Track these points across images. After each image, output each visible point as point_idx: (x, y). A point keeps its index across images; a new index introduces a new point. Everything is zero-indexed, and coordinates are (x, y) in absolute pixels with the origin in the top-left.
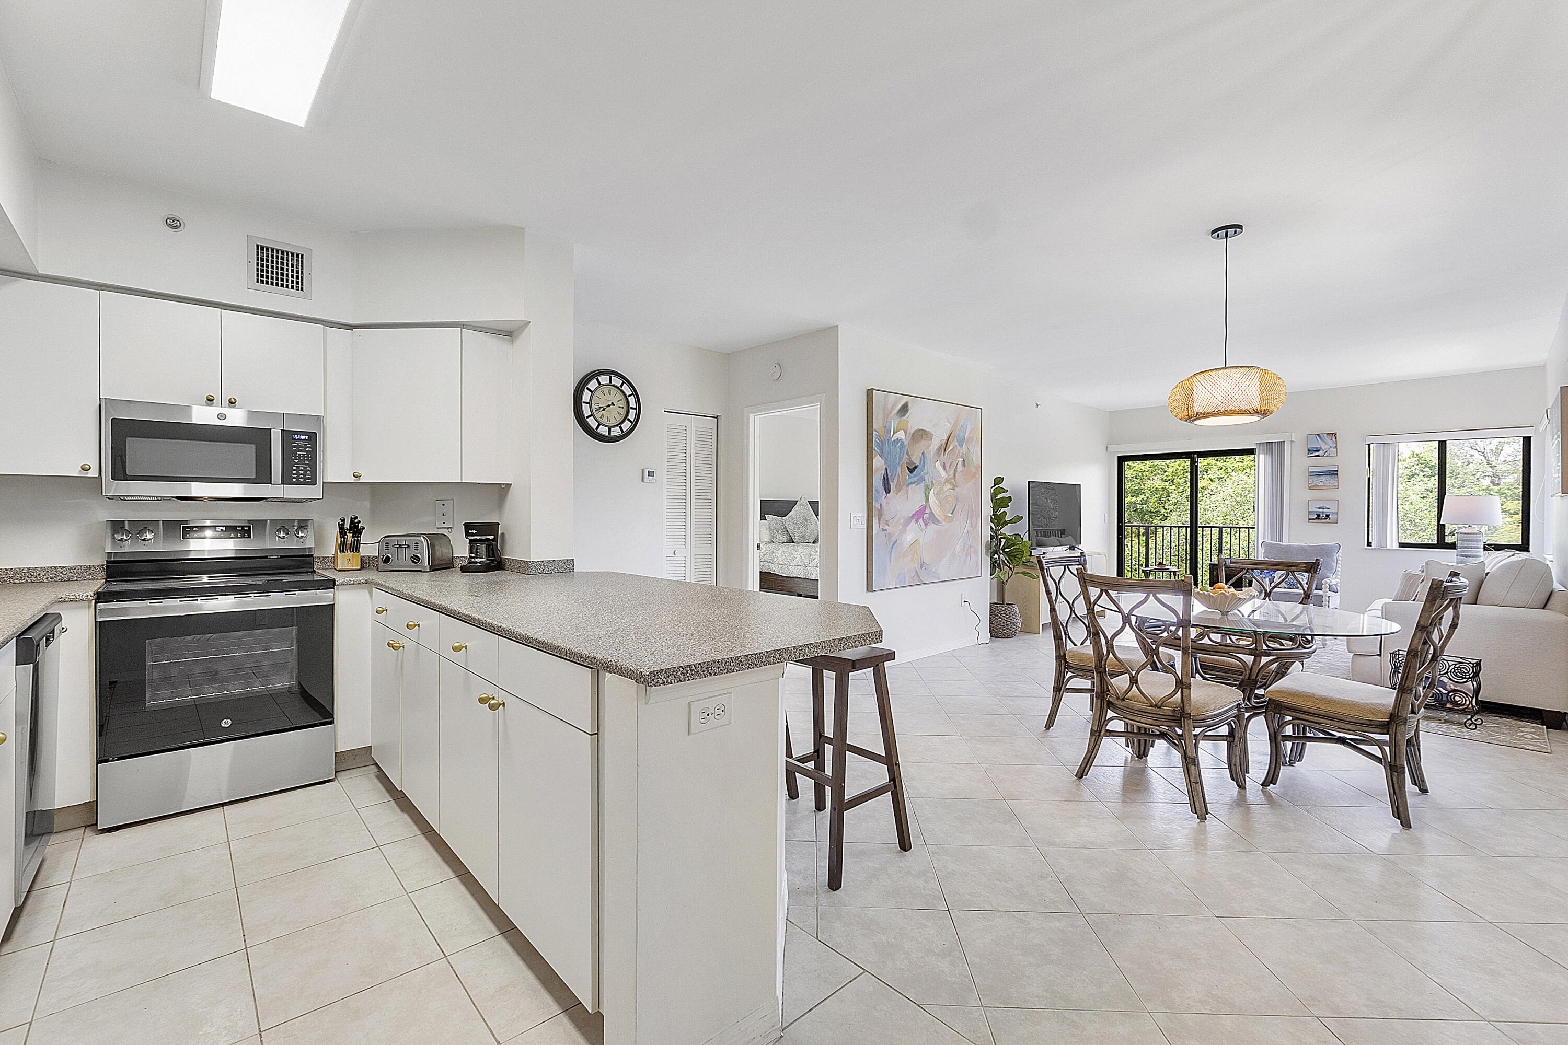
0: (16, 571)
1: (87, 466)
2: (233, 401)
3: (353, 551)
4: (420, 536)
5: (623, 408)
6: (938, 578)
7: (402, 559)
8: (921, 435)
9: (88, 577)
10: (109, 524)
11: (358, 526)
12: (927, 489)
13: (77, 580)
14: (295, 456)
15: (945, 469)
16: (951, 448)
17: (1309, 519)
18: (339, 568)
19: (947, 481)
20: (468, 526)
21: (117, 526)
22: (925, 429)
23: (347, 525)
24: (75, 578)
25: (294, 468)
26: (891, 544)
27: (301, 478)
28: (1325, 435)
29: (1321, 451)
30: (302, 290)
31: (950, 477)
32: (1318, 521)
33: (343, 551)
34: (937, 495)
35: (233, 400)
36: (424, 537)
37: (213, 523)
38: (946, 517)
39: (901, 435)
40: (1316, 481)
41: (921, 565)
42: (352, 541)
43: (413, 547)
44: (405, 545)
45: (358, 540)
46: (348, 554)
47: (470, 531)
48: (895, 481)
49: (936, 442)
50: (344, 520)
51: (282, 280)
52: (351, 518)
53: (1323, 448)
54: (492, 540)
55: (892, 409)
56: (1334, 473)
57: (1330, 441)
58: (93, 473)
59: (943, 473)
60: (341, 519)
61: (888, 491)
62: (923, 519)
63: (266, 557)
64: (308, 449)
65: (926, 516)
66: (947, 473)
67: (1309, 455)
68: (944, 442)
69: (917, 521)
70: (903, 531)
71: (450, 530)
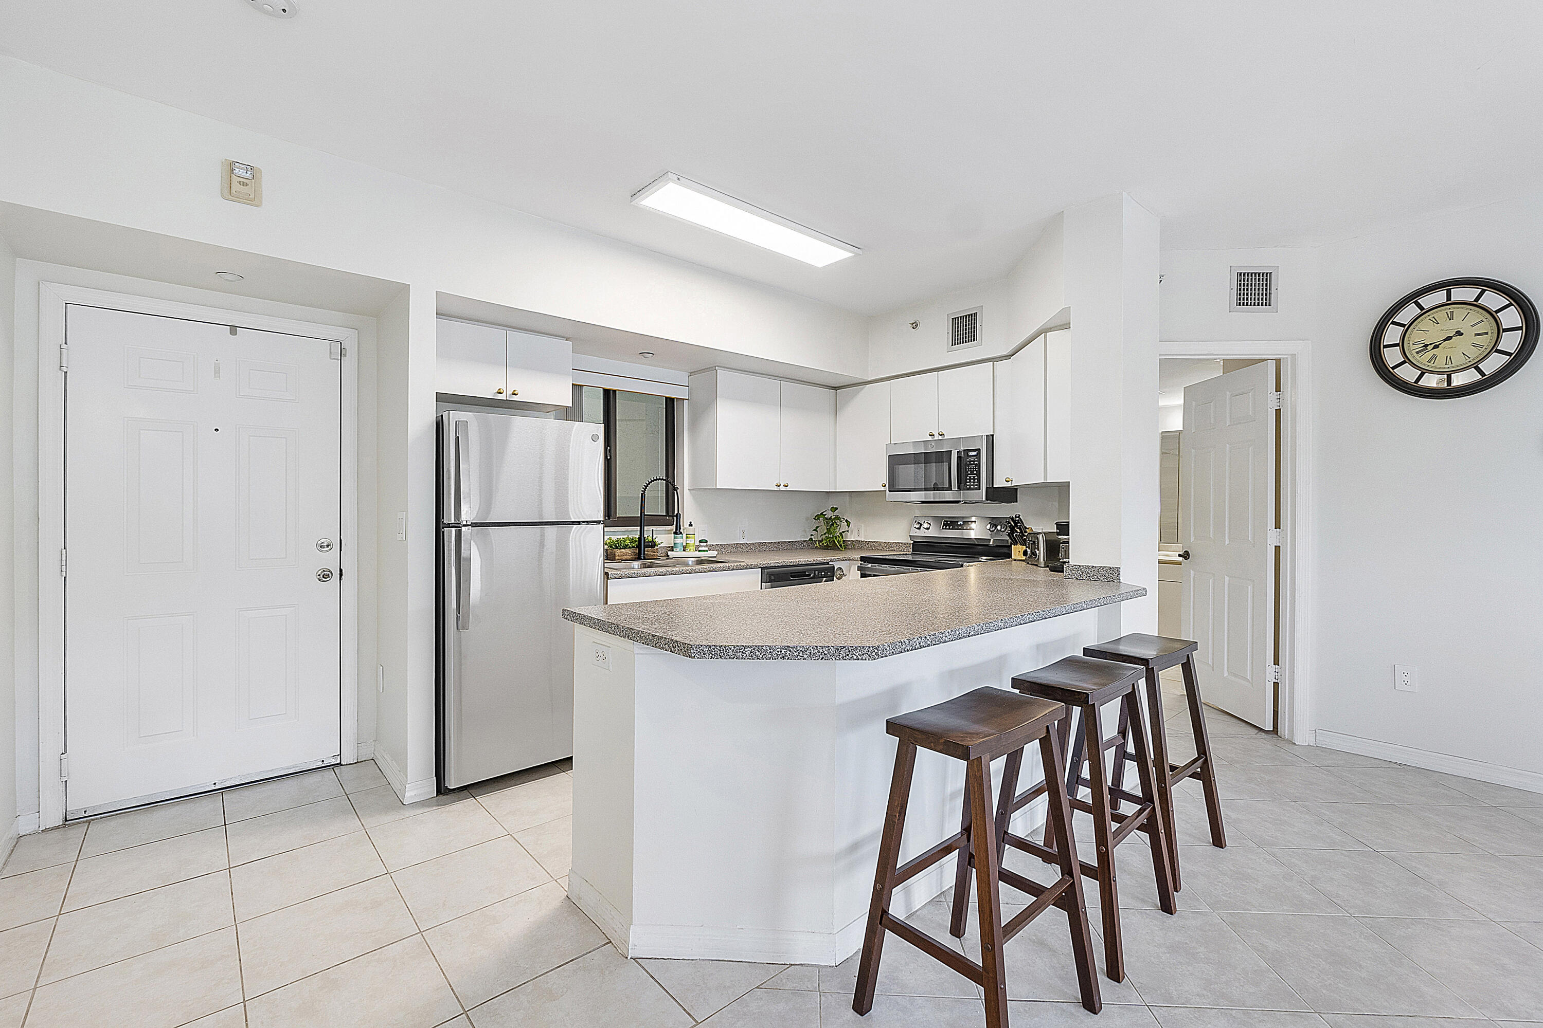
1: (884, 485)
2: (942, 434)
4: (1040, 534)
5: (1487, 333)
20: (1058, 525)
25: (968, 478)
27: (972, 485)
30: (977, 341)
33: (1016, 544)
36: (1042, 536)
42: (1017, 536)
46: (1018, 546)
50: (1012, 518)
51: (965, 339)
64: (976, 463)
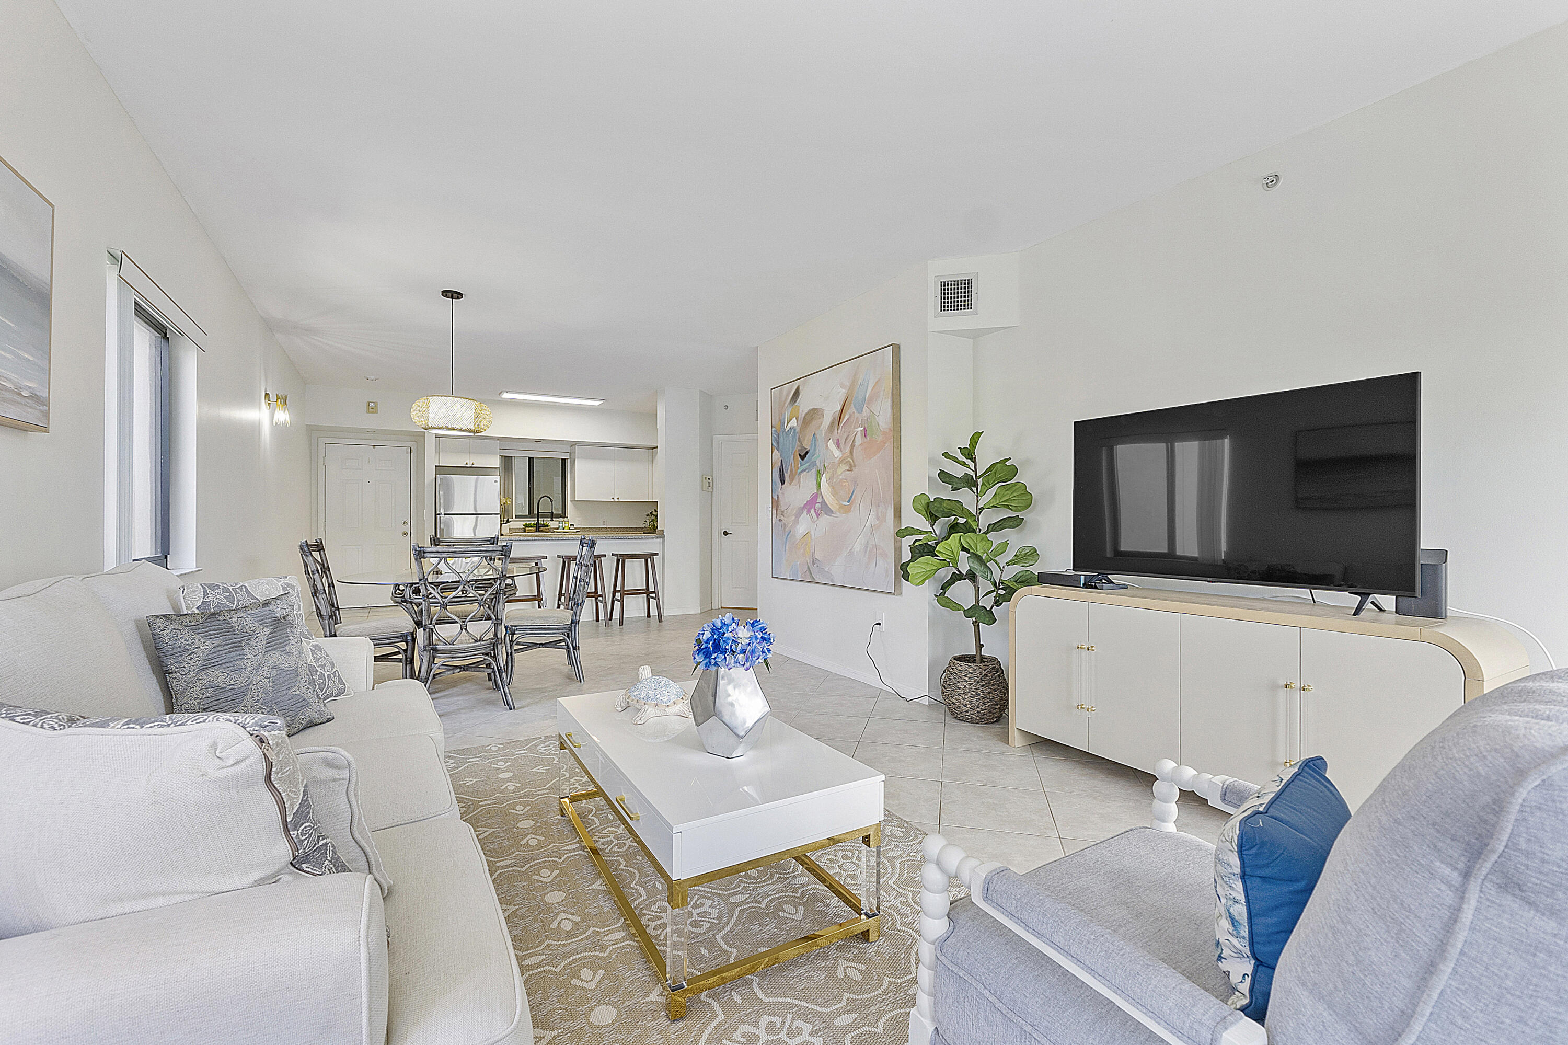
6: (832, 580)
8: (814, 414)
12: (819, 474)
15: (837, 447)
16: (846, 418)
19: (841, 461)
22: (816, 407)
26: (786, 534)
31: (845, 455)
34: (829, 480)
38: (842, 506)
39: (793, 423)
41: (813, 561)
48: (789, 471)
49: (827, 419)
55: (786, 399)
59: (837, 453)
61: (783, 482)
62: (815, 509)
65: (818, 505)
66: (841, 451)
68: (837, 414)
69: (809, 512)
70: (796, 521)
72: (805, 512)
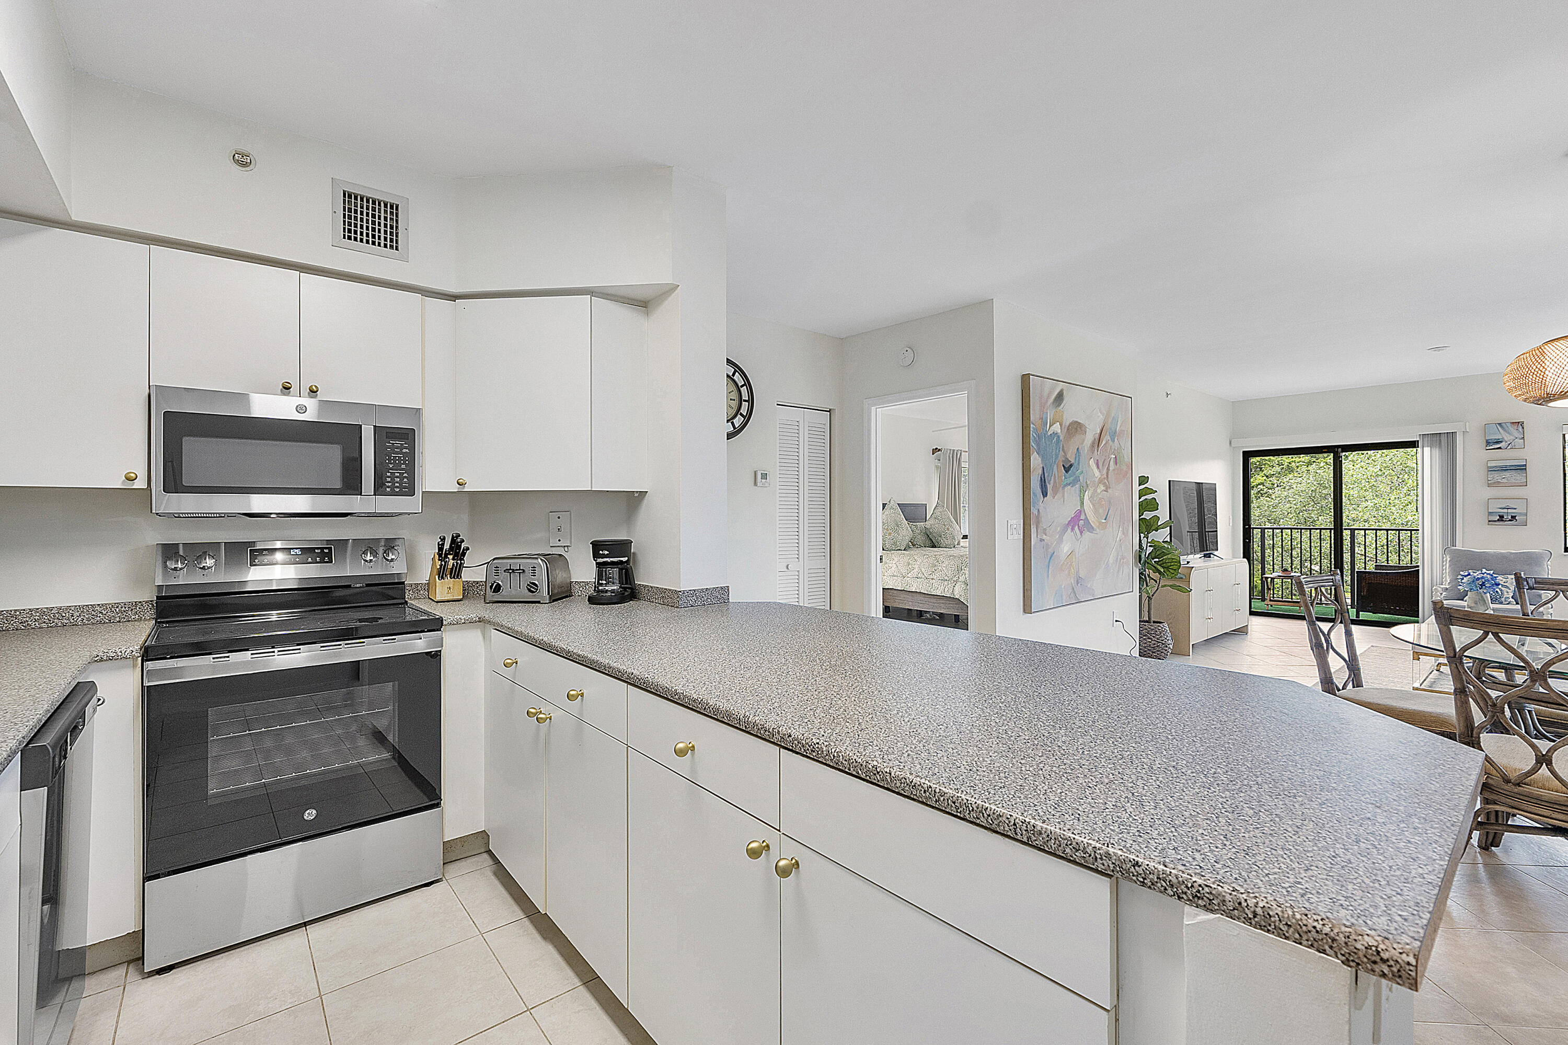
0: (42, 612)
1: (132, 475)
2: (315, 389)
3: (454, 577)
4: (537, 558)
5: (734, 400)
6: (1093, 595)
7: (514, 588)
8: (1076, 428)
9: (133, 617)
10: (160, 548)
11: (461, 545)
12: (1082, 491)
13: (119, 622)
14: (390, 460)
15: (1098, 467)
16: (1104, 442)
17: (1489, 521)
18: (438, 599)
19: (1100, 481)
20: (597, 547)
21: (169, 551)
22: (1079, 421)
23: (447, 546)
24: (118, 619)
25: (389, 474)
26: (1049, 556)
27: (397, 487)
28: (1509, 425)
29: (1504, 443)
30: (397, 249)
31: (1103, 477)
32: (1501, 523)
33: (442, 578)
34: (1091, 498)
35: (314, 387)
36: (541, 559)
37: (286, 544)
38: (1100, 523)
39: (1057, 428)
40: (1497, 477)
41: (1077, 581)
42: (453, 565)
43: (529, 571)
44: (520, 570)
45: (461, 563)
46: (448, 580)
47: (601, 552)
48: (1052, 485)
49: (1090, 437)
50: (444, 538)
51: (374, 236)
52: (453, 537)
53: (1506, 439)
54: (626, 562)
55: (1048, 397)
56: (1522, 468)
57: (1515, 431)
58: (140, 484)
59: (1097, 473)
60: (440, 538)
61: (1045, 494)
62: (1079, 527)
63: (349, 586)
64: (404, 451)
65: (1081, 522)
66: (1100, 472)
67: (1487, 448)
68: (1097, 436)
69: (1073, 529)
70: (1060, 540)
71: (566, 548)
72: (1069, 530)
